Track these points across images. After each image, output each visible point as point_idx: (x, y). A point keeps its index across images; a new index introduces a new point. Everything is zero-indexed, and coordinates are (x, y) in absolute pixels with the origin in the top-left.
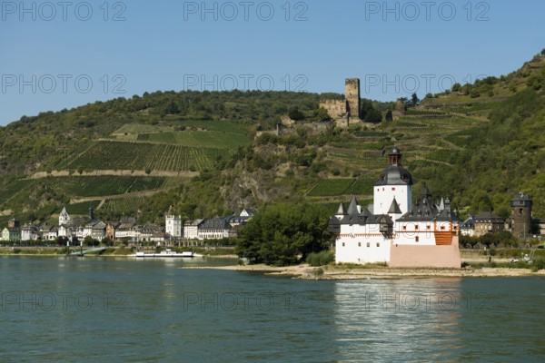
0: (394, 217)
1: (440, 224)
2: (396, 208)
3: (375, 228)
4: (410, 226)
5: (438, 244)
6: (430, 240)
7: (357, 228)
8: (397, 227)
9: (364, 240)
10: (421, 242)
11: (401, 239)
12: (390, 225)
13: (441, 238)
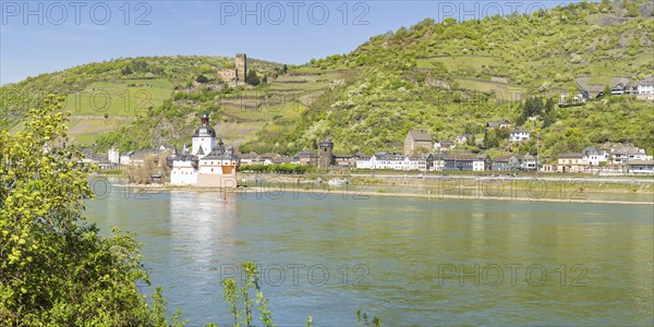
0: (200, 157)
1: (225, 161)
2: (201, 151)
3: (189, 163)
4: (209, 162)
5: (224, 173)
6: (219, 171)
7: (181, 163)
8: (201, 163)
9: (185, 170)
10: (214, 172)
11: (202, 170)
12: (197, 162)
13: (225, 170)
